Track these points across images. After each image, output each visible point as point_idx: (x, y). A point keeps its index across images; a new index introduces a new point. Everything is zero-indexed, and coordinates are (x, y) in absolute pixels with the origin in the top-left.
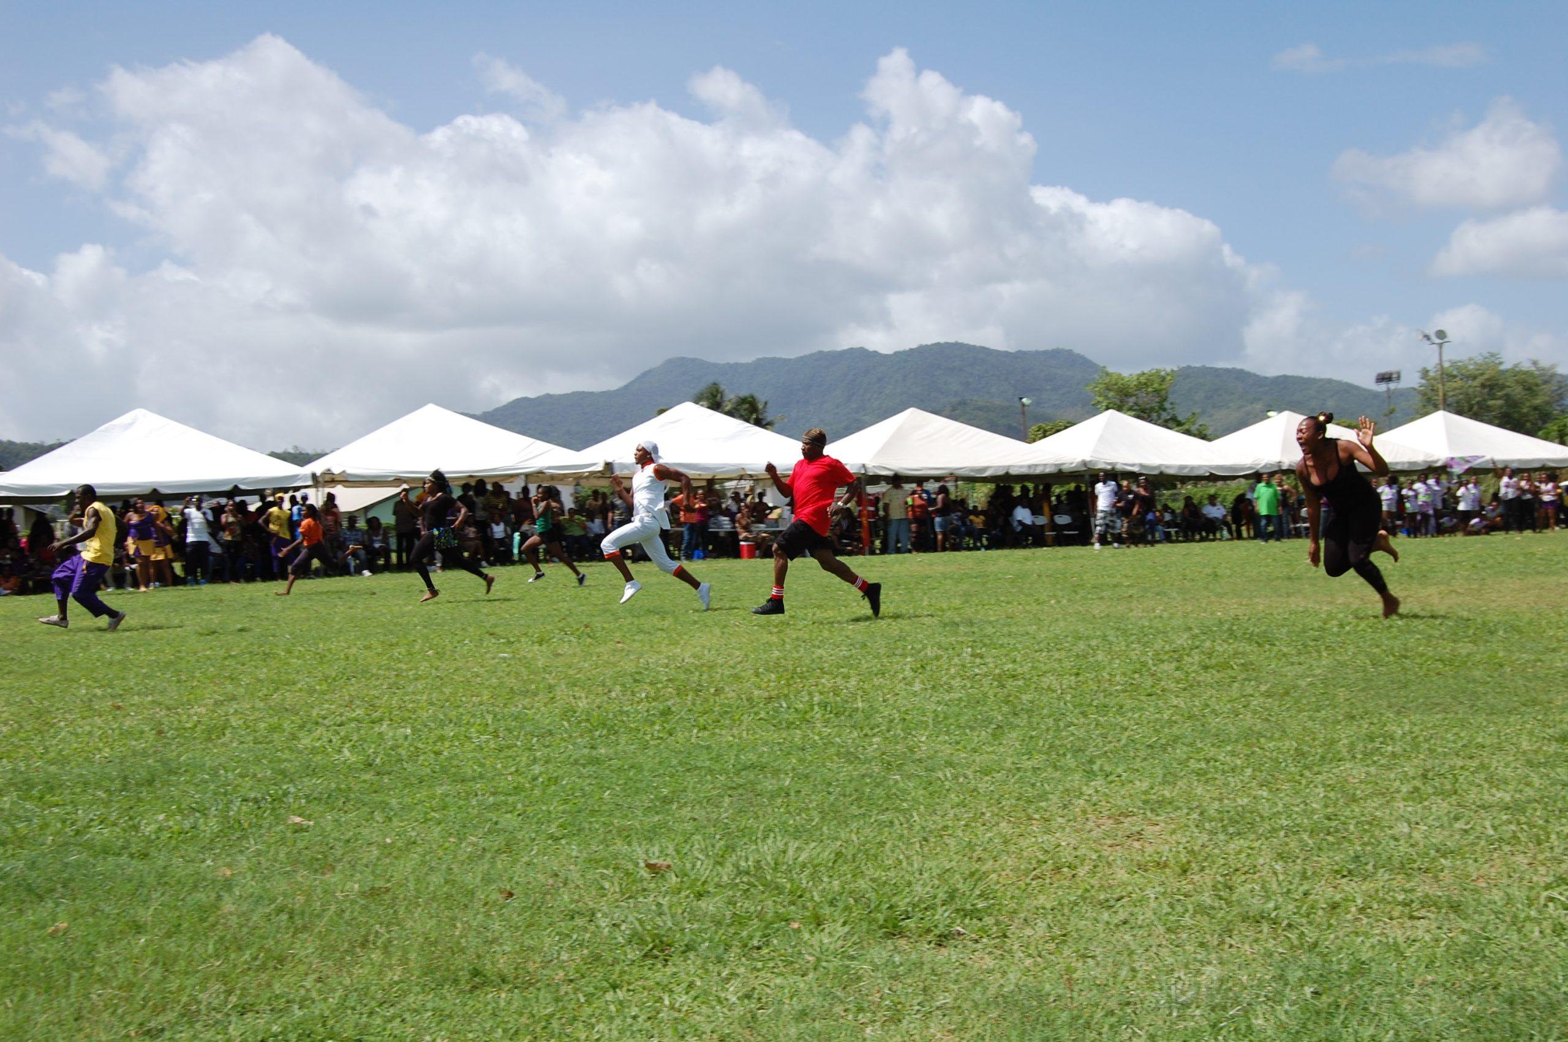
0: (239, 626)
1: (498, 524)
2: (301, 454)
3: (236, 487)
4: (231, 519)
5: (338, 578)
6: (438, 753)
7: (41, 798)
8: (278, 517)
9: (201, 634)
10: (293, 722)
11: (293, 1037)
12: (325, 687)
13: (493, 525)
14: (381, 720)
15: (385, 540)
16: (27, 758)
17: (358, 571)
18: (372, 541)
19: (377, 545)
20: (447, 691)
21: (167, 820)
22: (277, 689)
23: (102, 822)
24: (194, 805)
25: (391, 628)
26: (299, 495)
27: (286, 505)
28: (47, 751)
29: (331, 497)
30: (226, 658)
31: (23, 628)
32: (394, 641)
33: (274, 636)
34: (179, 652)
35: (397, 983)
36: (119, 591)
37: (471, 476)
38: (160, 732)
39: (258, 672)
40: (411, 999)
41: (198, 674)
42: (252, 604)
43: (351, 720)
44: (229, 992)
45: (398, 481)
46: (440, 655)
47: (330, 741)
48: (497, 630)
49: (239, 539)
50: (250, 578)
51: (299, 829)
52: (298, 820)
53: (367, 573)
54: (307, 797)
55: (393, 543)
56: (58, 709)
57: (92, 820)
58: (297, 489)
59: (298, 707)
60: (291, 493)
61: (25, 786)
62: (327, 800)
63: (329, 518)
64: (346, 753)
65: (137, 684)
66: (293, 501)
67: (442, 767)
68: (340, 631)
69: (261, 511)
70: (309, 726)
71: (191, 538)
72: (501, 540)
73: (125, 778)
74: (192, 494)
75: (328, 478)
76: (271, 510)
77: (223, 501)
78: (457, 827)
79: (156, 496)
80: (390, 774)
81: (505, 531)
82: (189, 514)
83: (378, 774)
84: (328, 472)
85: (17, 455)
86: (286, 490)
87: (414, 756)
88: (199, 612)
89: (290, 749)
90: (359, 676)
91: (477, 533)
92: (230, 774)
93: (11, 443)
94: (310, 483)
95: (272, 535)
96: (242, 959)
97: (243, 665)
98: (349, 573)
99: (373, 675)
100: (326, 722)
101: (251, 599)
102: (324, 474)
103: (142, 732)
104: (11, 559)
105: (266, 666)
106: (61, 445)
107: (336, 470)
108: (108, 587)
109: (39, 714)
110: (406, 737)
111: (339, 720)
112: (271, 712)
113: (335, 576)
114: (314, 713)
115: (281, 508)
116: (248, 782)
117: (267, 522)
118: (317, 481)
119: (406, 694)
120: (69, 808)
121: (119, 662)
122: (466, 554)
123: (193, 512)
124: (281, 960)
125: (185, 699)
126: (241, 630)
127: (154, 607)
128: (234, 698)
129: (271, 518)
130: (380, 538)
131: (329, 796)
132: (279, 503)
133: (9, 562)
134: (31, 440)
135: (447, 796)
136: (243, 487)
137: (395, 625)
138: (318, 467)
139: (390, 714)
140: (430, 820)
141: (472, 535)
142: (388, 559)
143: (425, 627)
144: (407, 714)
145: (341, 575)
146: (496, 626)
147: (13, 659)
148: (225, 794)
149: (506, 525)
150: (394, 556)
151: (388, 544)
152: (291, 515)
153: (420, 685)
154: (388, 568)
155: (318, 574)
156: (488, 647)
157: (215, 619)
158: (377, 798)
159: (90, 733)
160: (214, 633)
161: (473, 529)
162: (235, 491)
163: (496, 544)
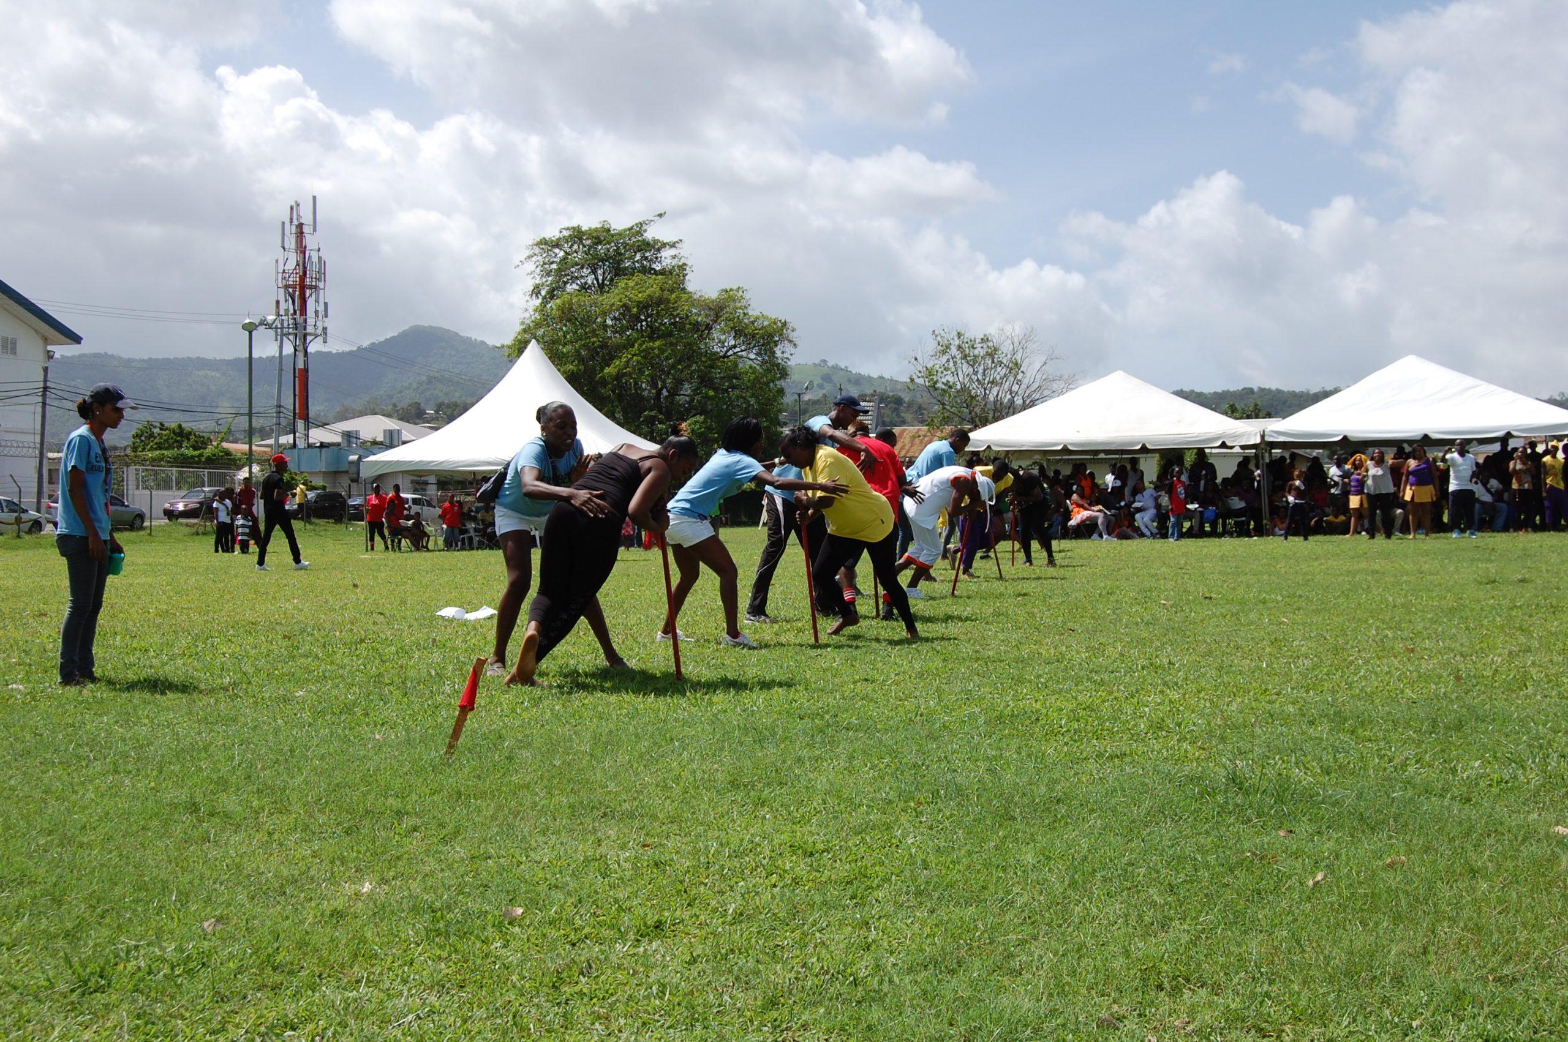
0: (1519, 577)
3: (1507, 433)
4: (1519, 467)
7: (1353, 732)
8: (1554, 467)
9: (1481, 583)
16: (1333, 691)
21: (1482, 766)
23: (1417, 762)
24: (1509, 755)
27: (1561, 455)
28: (1350, 688)
30: (1511, 609)
31: (1304, 567)
33: (1558, 588)
34: (1461, 599)
38: (1459, 678)
39: (1549, 625)
41: (1485, 622)
42: (1526, 554)
56: (1352, 647)
57: (1407, 759)
61: (1338, 719)
65: (1426, 628)
71: (1453, 486)
73: (1434, 721)
76: (1546, 458)
79: (1426, 440)
82: (1452, 460)
85: (1285, 403)
88: (1473, 560)
92: (1540, 727)
93: (1279, 391)
97: (1531, 616)
101: (1525, 549)
103: (1440, 677)
105: (1556, 619)
106: (1326, 394)
109: (1336, 650)
115: (1554, 457)
120: (1382, 744)
121: (1403, 605)
123: (1456, 459)
125: (1478, 647)
126: (1523, 581)
127: (1426, 553)
128: (1528, 650)
132: (1553, 452)
147: (1300, 596)
148: (1541, 747)
157: (1492, 568)
159: (1388, 673)
160: (1494, 582)
162: (1508, 438)
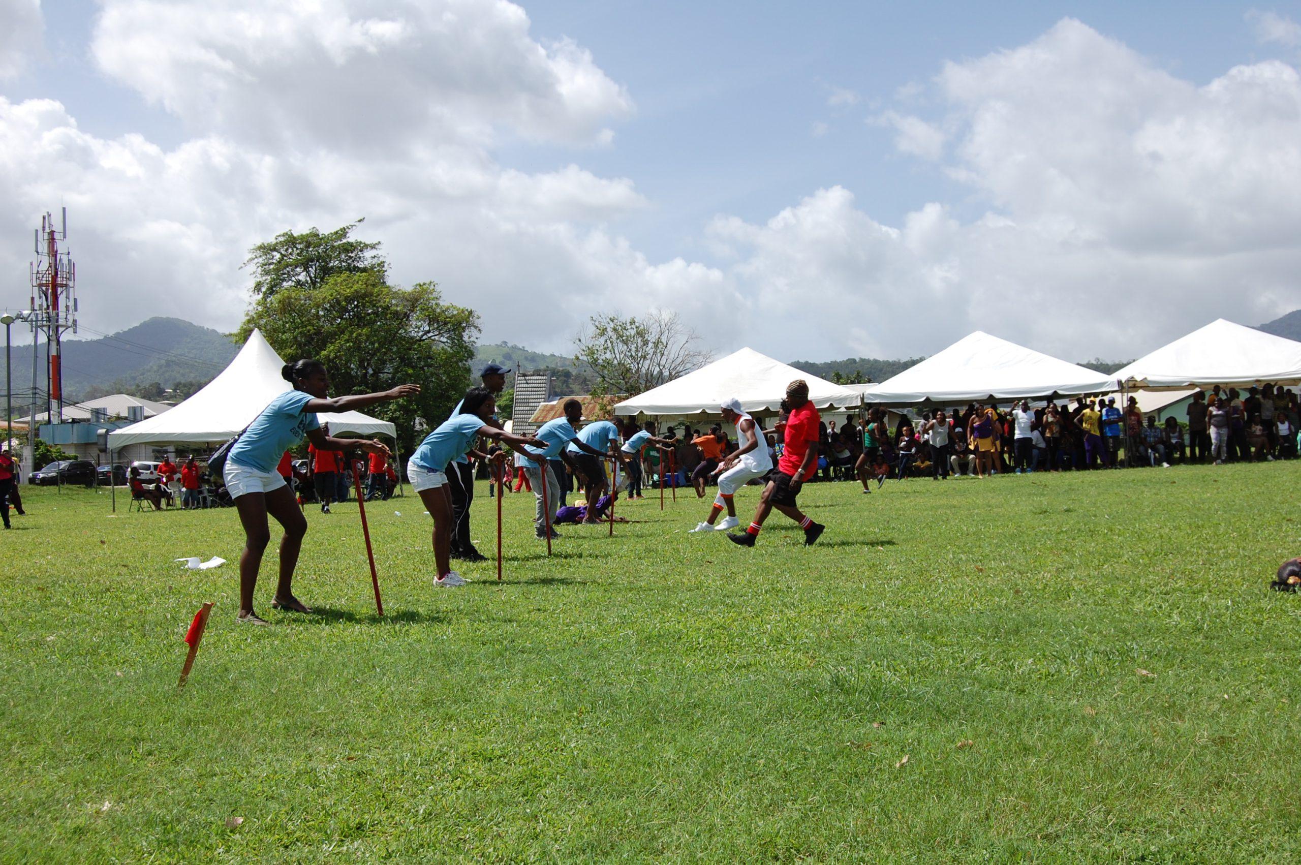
0: (1065, 507)
1: (1283, 423)
2: (1101, 364)
3: (1055, 392)
4: (1051, 419)
5: (1140, 469)
6: (1260, 623)
7: (933, 639)
8: (1090, 417)
9: (1035, 513)
10: (1125, 589)
11: (1169, 857)
12: (1147, 561)
13: (1279, 424)
14: (1201, 591)
15: (1181, 436)
16: (918, 606)
17: (1158, 463)
18: (1169, 438)
19: (1174, 441)
20: (1257, 568)
21: (1034, 663)
22: (1106, 561)
23: (983, 662)
24: (1055, 653)
25: (1195, 512)
26: (1107, 399)
27: (1097, 408)
28: (932, 603)
29: (1132, 401)
30: (1059, 533)
32: (1200, 523)
33: (1095, 516)
34: (1020, 526)
35: (1254, 823)
36: (964, 477)
37: (1258, 381)
38: (1017, 592)
39: (1087, 546)
40: (1267, 838)
41: (1038, 545)
42: (1071, 489)
43: (1175, 590)
44: (1108, 813)
45: (1192, 385)
46: (1244, 536)
47: (1160, 607)
48: (1293, 517)
49: (1057, 435)
50: (1067, 468)
51: (1145, 680)
52: (1144, 672)
53: (1165, 465)
54: (1149, 653)
55: (1187, 438)
56: (934, 569)
57: (976, 659)
59: (1127, 577)
60: (1100, 398)
61: (922, 629)
62: (1168, 657)
63: (1133, 418)
64: (1175, 617)
65: (992, 552)
66: (1102, 403)
67: (1265, 636)
68: (1151, 513)
69: (1077, 411)
70: (1138, 593)
71: (1018, 435)
72: (1285, 438)
73: (997, 627)
74: (1020, 399)
75: (1131, 384)
76: (1084, 411)
77: (1044, 404)
78: (1287, 690)
79: (992, 401)
80: (1218, 639)
81: (1290, 428)
82: (1017, 414)
83: (1207, 638)
84: (1132, 379)
85: (881, 371)
87: (1238, 623)
88: (1030, 494)
89: (1127, 612)
90: (1175, 552)
91: (1263, 430)
92: (1080, 629)
93: (876, 361)
94: (1116, 388)
95: (1083, 432)
96: (1116, 786)
97: (1074, 539)
98: (1149, 465)
99: (1187, 552)
100: (1153, 590)
101: (1070, 485)
102: (1128, 381)
103: (1002, 591)
104: (882, 450)
105: (1093, 541)
106: (913, 363)
107: (1139, 378)
108: (955, 473)
109: (921, 572)
110: (1227, 608)
111: (1164, 589)
112: (1105, 580)
113: (1137, 466)
114: (1142, 581)
115: (1092, 409)
116: (1096, 638)
117: (1081, 421)
118: (1122, 387)
119: (1220, 570)
120: (956, 648)
121: (974, 533)
122: (1253, 449)
123: (1019, 412)
124: (1150, 790)
125: (1032, 566)
126: (1068, 510)
127: (993, 490)
128: (1071, 567)
129: (1084, 418)
130: (1176, 434)
131: (1168, 654)
132: (1091, 406)
133: (882, 453)
135: (1274, 661)
136: (1061, 392)
137: (1198, 510)
138: (1123, 375)
139: (1209, 586)
140: (1261, 681)
141: (1258, 433)
142: (1183, 453)
143: (1226, 512)
144: (1223, 588)
145: (1143, 466)
146: (1291, 513)
147: (894, 528)
148: (1079, 645)
149: (1290, 424)
150: (1188, 451)
151: (1183, 440)
152: (1101, 416)
153: (1231, 562)
154: (1183, 460)
155: (1123, 465)
156: (1286, 531)
157: (1045, 501)
158: (1211, 659)
159: (962, 589)
160: (1045, 512)
161: (1259, 427)
162: (1056, 395)
163: (1281, 441)
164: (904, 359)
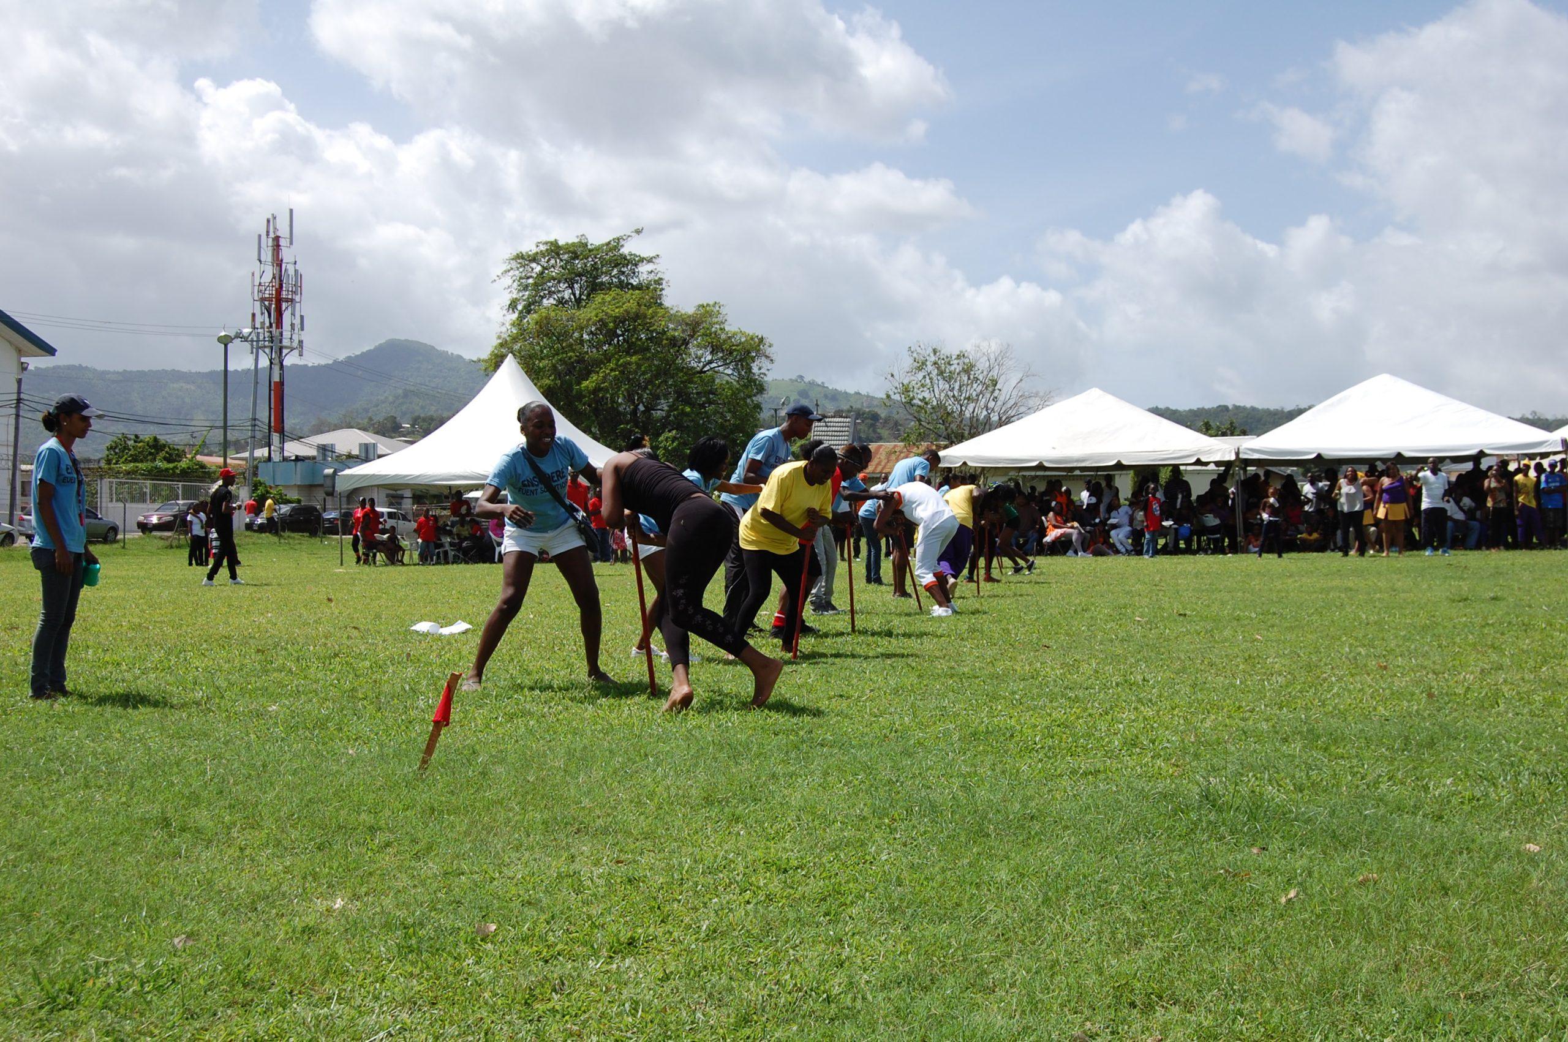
0: (1491, 595)
2: (1539, 418)
3: (1481, 451)
4: (1493, 485)
7: (1326, 750)
8: (1525, 485)
9: (1454, 601)
16: (1306, 708)
21: (1454, 783)
22: (1545, 662)
23: (1390, 779)
24: (1480, 773)
26: (1546, 463)
27: (1532, 474)
28: (1324, 705)
30: (1483, 627)
31: (1278, 584)
33: (1530, 606)
34: (1434, 616)
38: (1431, 696)
39: (1520, 643)
41: (1458, 640)
42: (1498, 573)
56: (1326, 665)
57: (1380, 776)
58: (1544, 455)
60: (1538, 460)
61: (1311, 736)
65: (1399, 646)
66: (1539, 468)
71: (1425, 504)
73: (1407, 738)
79: (1399, 458)
85: (1259, 420)
86: (1532, 457)
88: (1446, 578)
92: (1512, 745)
93: (1253, 409)
94: (1560, 449)
97: (1503, 634)
101: (1497, 567)
103: (1413, 694)
105: (1528, 637)
106: (1299, 412)
109: (1309, 668)
112: (1543, 685)
115: (1526, 475)
116: (1533, 756)
120: (1355, 761)
121: (1376, 623)
125: (1450, 665)
126: (1495, 599)
128: (1500, 668)
132: (1525, 470)
134: (1273, 406)
136: (1487, 452)
147: (1274, 613)
148: (1512, 764)
152: (1539, 482)
157: (1465, 586)
159: (1361, 690)
160: (1466, 600)
162: (1481, 456)
164: (1289, 407)
